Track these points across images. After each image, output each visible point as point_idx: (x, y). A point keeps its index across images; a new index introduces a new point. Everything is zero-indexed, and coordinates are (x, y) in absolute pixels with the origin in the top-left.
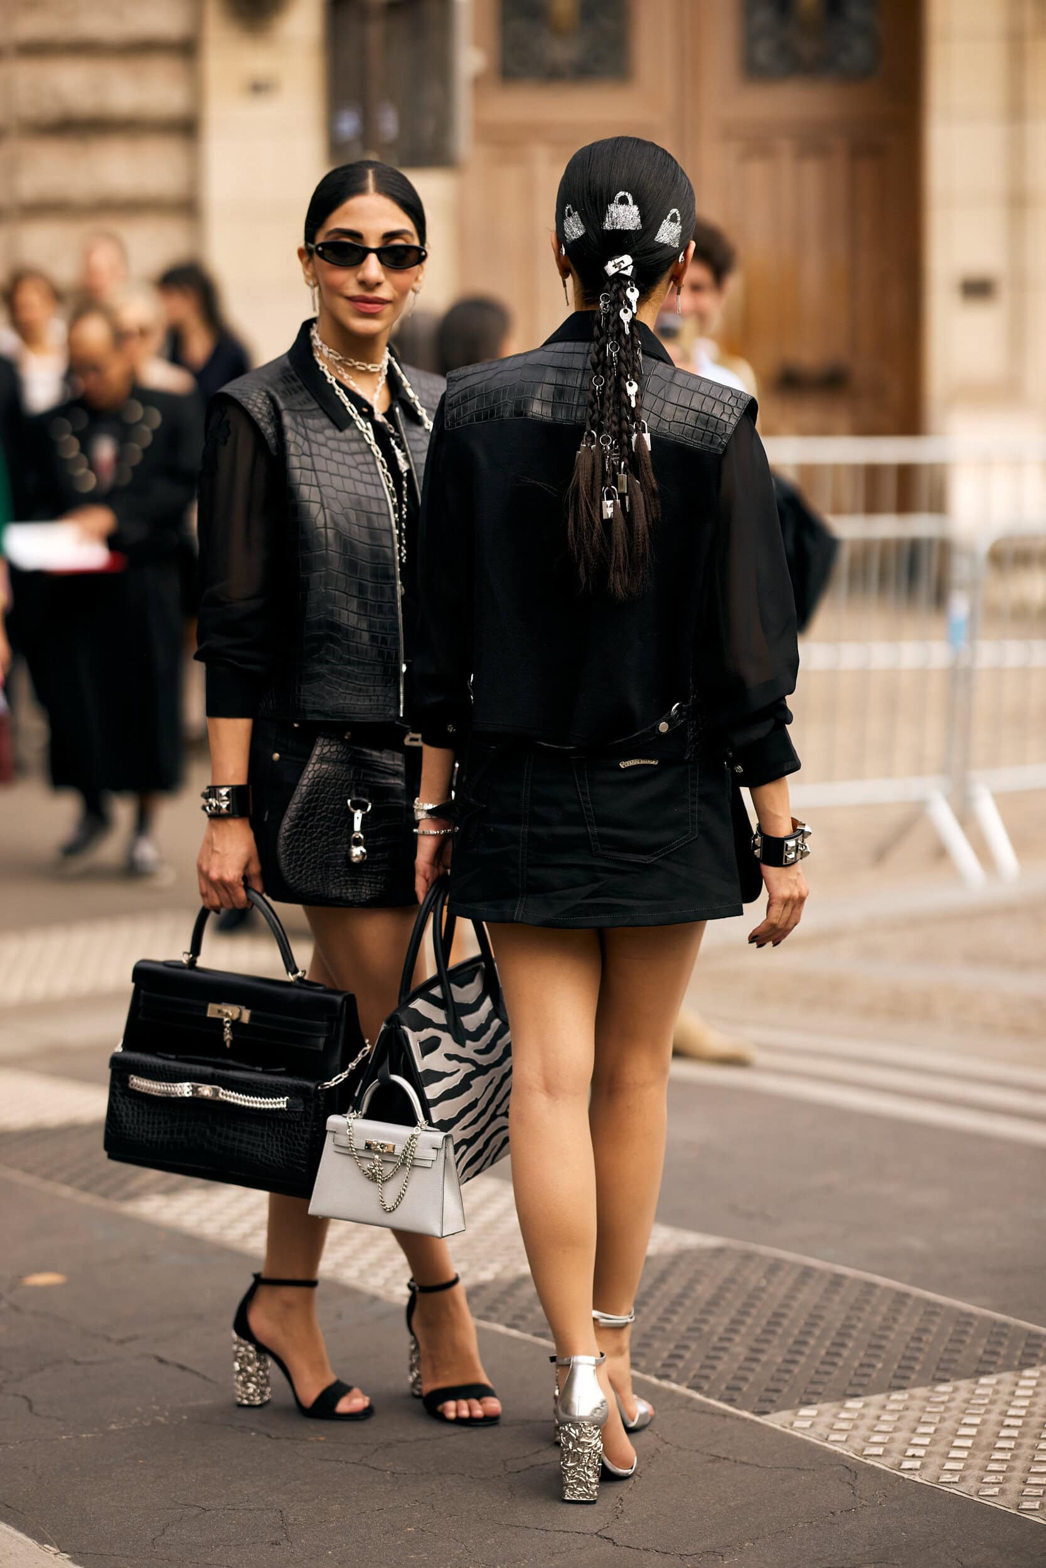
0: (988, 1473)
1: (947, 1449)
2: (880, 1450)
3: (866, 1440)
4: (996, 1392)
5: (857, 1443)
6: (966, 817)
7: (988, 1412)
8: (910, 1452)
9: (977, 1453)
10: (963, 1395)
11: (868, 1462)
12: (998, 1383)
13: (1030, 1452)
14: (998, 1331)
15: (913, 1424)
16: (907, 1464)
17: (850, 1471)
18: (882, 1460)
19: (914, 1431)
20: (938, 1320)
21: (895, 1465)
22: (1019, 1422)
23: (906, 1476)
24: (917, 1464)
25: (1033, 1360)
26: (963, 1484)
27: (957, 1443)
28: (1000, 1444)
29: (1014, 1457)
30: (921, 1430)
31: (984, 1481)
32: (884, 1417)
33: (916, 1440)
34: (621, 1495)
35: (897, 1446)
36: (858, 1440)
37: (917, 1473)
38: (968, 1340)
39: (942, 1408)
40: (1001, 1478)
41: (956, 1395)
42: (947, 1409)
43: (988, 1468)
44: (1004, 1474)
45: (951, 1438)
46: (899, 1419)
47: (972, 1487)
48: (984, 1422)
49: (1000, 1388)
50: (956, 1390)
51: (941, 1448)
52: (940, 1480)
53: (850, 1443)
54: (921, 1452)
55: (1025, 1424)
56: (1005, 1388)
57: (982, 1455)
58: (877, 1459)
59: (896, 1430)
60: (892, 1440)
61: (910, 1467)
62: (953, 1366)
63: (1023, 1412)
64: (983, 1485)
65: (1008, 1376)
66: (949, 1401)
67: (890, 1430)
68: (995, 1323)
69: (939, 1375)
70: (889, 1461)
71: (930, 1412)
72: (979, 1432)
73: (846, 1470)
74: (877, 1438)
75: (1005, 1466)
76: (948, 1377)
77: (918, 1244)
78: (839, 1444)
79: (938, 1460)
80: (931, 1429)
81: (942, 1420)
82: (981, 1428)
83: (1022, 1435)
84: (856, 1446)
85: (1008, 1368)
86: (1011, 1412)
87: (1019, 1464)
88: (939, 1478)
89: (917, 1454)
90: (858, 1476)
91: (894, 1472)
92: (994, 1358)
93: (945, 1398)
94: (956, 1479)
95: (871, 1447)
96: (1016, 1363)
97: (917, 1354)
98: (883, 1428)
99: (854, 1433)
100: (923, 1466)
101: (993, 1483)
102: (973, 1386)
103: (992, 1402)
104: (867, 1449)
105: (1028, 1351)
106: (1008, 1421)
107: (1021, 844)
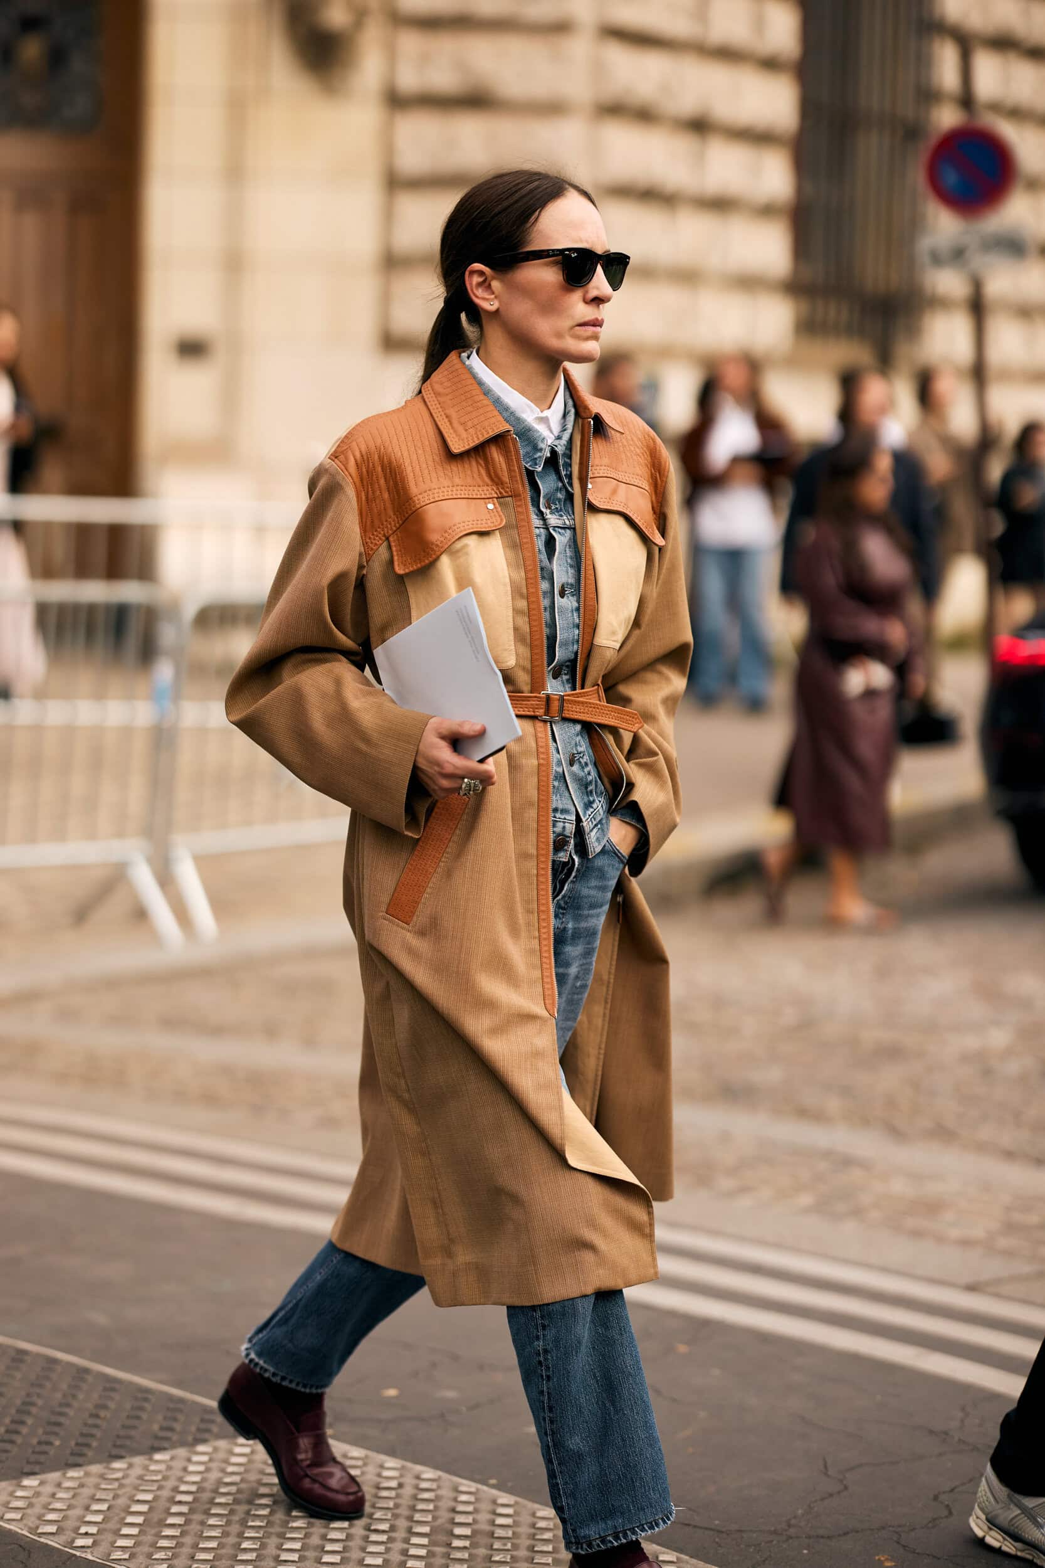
0: (158, 1550)
1: (118, 1526)
2: (52, 1529)
3: (40, 1517)
4: (169, 1468)
5: (31, 1522)
6: (166, 880)
7: (160, 1488)
8: (83, 1530)
9: (148, 1529)
10: (137, 1471)
11: (42, 1540)
12: (172, 1458)
13: (199, 1527)
14: (175, 1407)
15: (86, 1501)
16: (80, 1542)
17: (24, 1549)
18: (56, 1538)
19: (87, 1508)
20: (116, 1396)
21: (68, 1542)
22: (189, 1498)
23: (78, 1554)
24: (88, 1541)
25: (206, 1436)
26: (134, 1560)
27: (130, 1519)
28: (170, 1521)
29: (183, 1534)
30: (95, 1507)
31: (154, 1557)
32: (60, 1495)
33: (90, 1518)
35: (70, 1524)
36: (33, 1519)
37: (89, 1550)
38: (144, 1416)
39: (116, 1485)
40: (170, 1554)
41: (130, 1472)
42: (121, 1486)
43: (158, 1545)
44: (173, 1550)
45: (123, 1515)
46: (74, 1496)
47: (142, 1563)
48: (156, 1499)
49: (173, 1464)
50: (130, 1466)
51: (111, 1525)
52: (111, 1558)
53: (25, 1522)
54: (93, 1530)
55: (195, 1500)
56: (178, 1464)
57: (153, 1531)
58: (51, 1537)
59: (70, 1507)
60: (65, 1518)
61: (82, 1544)
62: (128, 1442)
63: (193, 1488)
64: (152, 1562)
65: (182, 1452)
66: (123, 1478)
67: (65, 1508)
68: (171, 1398)
69: (115, 1452)
70: (62, 1539)
71: (105, 1489)
72: (151, 1509)
73: (20, 1549)
74: (51, 1516)
75: (175, 1542)
76: (123, 1454)
77: (100, 1319)
78: (14, 1523)
79: (110, 1537)
80: (104, 1507)
81: (115, 1497)
82: (154, 1504)
83: (192, 1511)
84: (31, 1524)
85: (183, 1444)
86: (183, 1488)
87: (188, 1540)
88: (110, 1555)
89: (90, 1532)
90: (32, 1555)
91: (66, 1549)
92: (168, 1434)
93: (119, 1475)
94: (126, 1556)
95: (45, 1525)
96: (190, 1438)
97: (94, 1431)
98: (58, 1505)
99: (29, 1511)
100: (95, 1543)
101: (162, 1559)
102: (147, 1462)
103: (165, 1478)
104: (41, 1527)
105: (203, 1426)
106: (179, 1498)
107: (220, 905)
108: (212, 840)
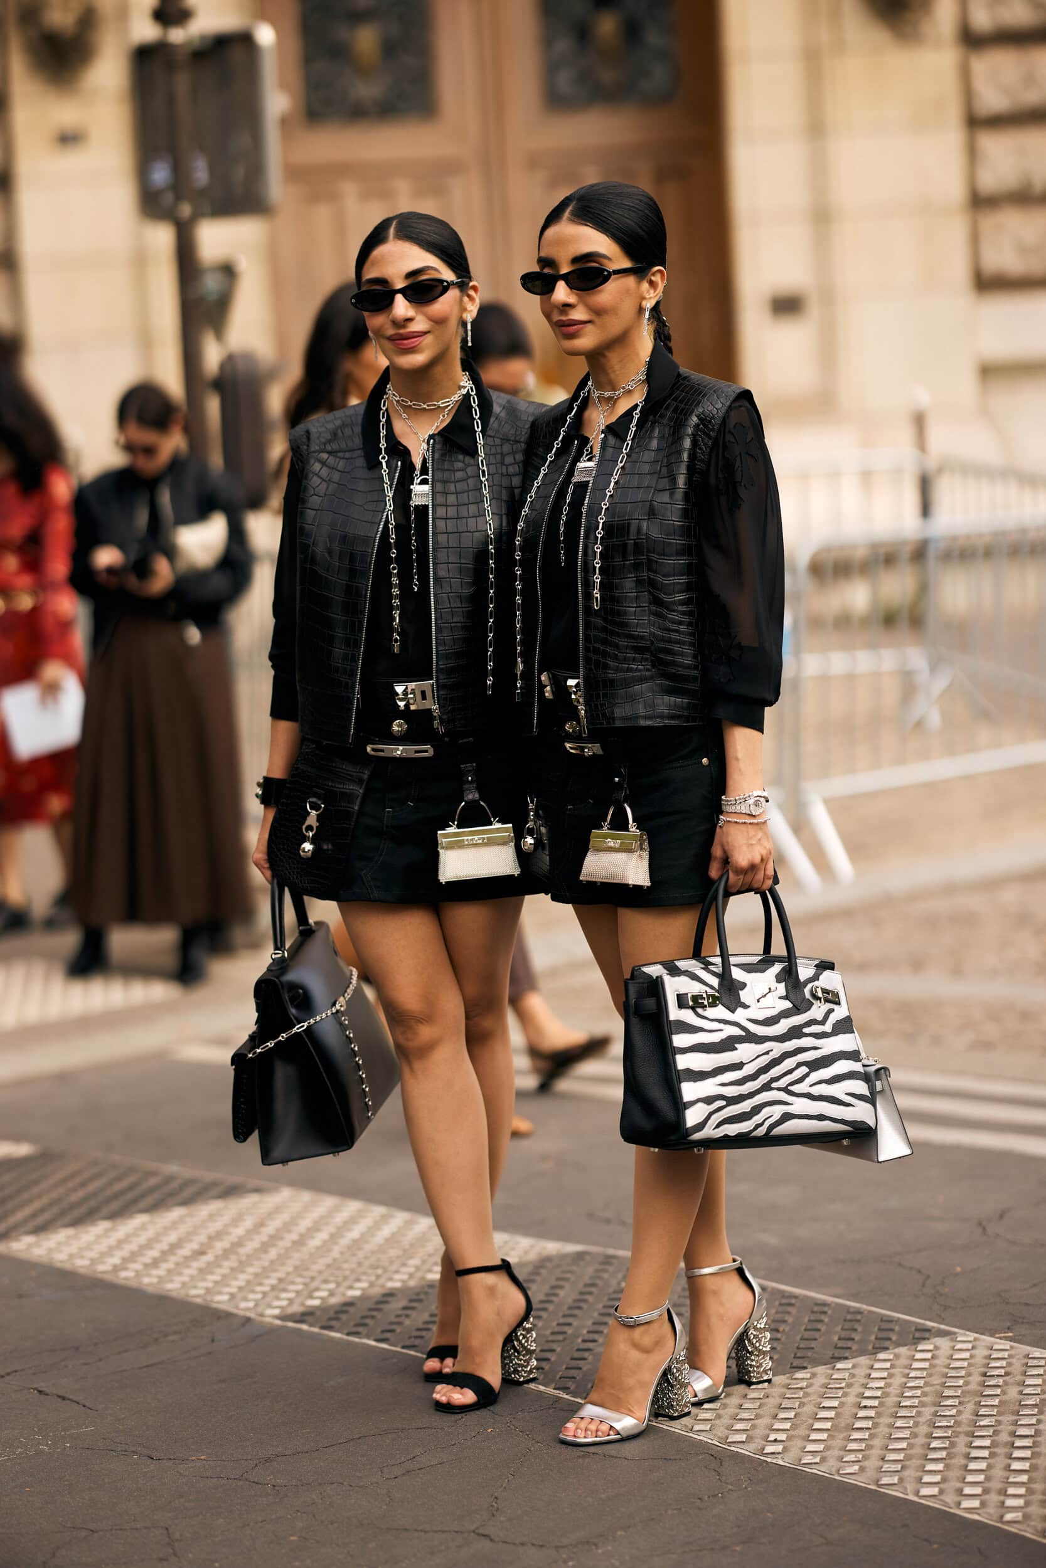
0: (847, 1453)
1: (807, 1432)
2: (743, 1437)
3: (730, 1428)
4: (853, 1376)
5: (721, 1432)
6: (800, 825)
7: (845, 1395)
8: (772, 1438)
9: (836, 1434)
10: (821, 1380)
11: (732, 1448)
12: (854, 1366)
13: (887, 1430)
14: (852, 1319)
15: (774, 1411)
16: (769, 1449)
17: (716, 1458)
18: (746, 1446)
19: (775, 1417)
20: (793, 1310)
21: (758, 1450)
22: (876, 1403)
23: (769, 1460)
24: (779, 1448)
25: (887, 1344)
26: (824, 1464)
27: (817, 1425)
28: (858, 1425)
29: (872, 1436)
30: (782, 1415)
31: (844, 1460)
32: (746, 1406)
33: (777, 1426)
34: (496, 1494)
35: (759, 1432)
36: (722, 1429)
37: (780, 1456)
38: (823, 1328)
39: (801, 1394)
40: (861, 1456)
41: (814, 1381)
42: (806, 1395)
43: (848, 1448)
44: (863, 1453)
45: (811, 1421)
46: (760, 1407)
47: (833, 1466)
48: (842, 1404)
49: (856, 1371)
50: (814, 1375)
51: (802, 1431)
52: (802, 1462)
53: (714, 1432)
54: (782, 1436)
55: (881, 1404)
56: (861, 1372)
57: (842, 1436)
58: (741, 1446)
59: (758, 1417)
60: (754, 1427)
61: (773, 1451)
62: (810, 1354)
63: (879, 1393)
64: (843, 1464)
65: (863, 1360)
66: (807, 1387)
67: (752, 1417)
68: (848, 1310)
69: (796, 1363)
70: (752, 1447)
71: (789, 1398)
72: (837, 1414)
73: (712, 1457)
74: (739, 1426)
75: (864, 1445)
76: (805, 1365)
77: (771, 1240)
78: (703, 1434)
79: (799, 1443)
80: (791, 1415)
81: (802, 1405)
82: (839, 1410)
83: (879, 1415)
84: (720, 1434)
85: (862, 1352)
86: (868, 1393)
87: (877, 1442)
88: (800, 1460)
89: (778, 1439)
90: (723, 1463)
91: (757, 1456)
92: (849, 1344)
93: (804, 1384)
94: (817, 1460)
95: (733, 1434)
96: (870, 1347)
98: (745, 1415)
99: (717, 1422)
100: (785, 1449)
101: (853, 1462)
102: (831, 1372)
103: (849, 1385)
104: (730, 1436)
105: (882, 1335)
106: (865, 1403)
107: (854, 849)
108: (841, 785)
